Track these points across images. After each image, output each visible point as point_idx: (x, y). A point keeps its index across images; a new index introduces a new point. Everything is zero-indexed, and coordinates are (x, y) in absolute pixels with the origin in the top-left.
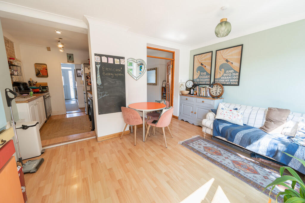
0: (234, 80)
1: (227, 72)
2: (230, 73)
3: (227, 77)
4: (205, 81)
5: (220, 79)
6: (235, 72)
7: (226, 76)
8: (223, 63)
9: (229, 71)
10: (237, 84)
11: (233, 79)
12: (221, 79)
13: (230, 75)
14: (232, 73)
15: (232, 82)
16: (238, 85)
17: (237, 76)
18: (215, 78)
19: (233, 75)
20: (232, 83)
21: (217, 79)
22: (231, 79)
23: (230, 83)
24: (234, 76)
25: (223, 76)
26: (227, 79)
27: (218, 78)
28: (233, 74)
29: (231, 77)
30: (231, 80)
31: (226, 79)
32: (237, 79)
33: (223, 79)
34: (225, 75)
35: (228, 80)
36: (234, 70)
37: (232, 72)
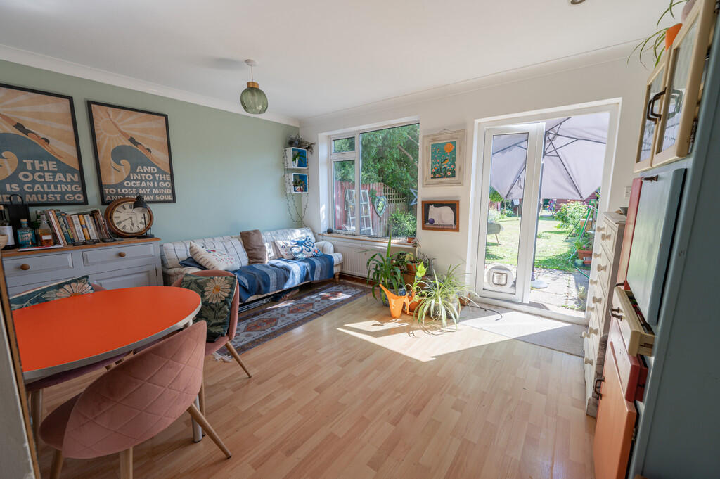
0: (162, 191)
1: (138, 170)
2: (147, 173)
3: (144, 184)
4: (58, 193)
5: (121, 185)
6: (161, 172)
7: (137, 180)
8: (120, 144)
9: (145, 167)
10: (171, 199)
11: (159, 187)
12: (125, 187)
13: (149, 177)
14: (153, 174)
15: (159, 195)
16: (174, 201)
17: (166, 181)
18: (104, 182)
19: (157, 179)
20: (158, 198)
21: (109, 186)
22: (154, 187)
23: (154, 198)
24: (159, 181)
25: (128, 178)
26: (144, 187)
27: (113, 182)
28: (157, 176)
29: (154, 183)
30: (155, 191)
31: (142, 188)
32: (167, 188)
33: (131, 187)
34: (133, 176)
35: (148, 191)
36: (158, 168)
37: (152, 172)
